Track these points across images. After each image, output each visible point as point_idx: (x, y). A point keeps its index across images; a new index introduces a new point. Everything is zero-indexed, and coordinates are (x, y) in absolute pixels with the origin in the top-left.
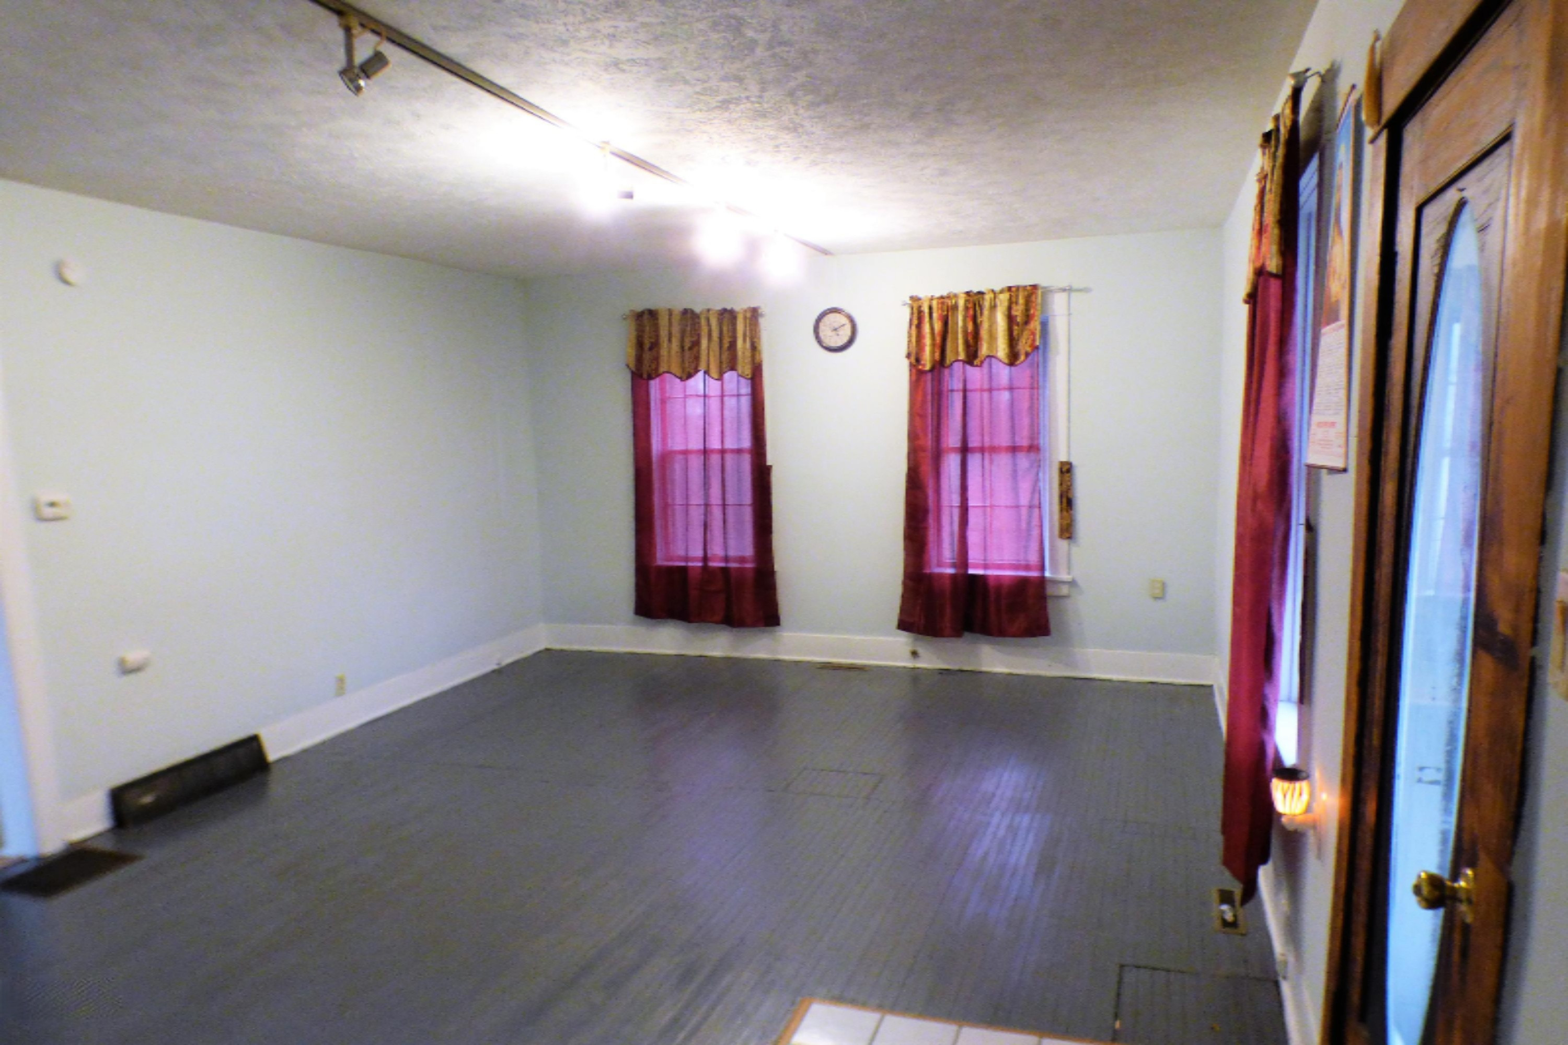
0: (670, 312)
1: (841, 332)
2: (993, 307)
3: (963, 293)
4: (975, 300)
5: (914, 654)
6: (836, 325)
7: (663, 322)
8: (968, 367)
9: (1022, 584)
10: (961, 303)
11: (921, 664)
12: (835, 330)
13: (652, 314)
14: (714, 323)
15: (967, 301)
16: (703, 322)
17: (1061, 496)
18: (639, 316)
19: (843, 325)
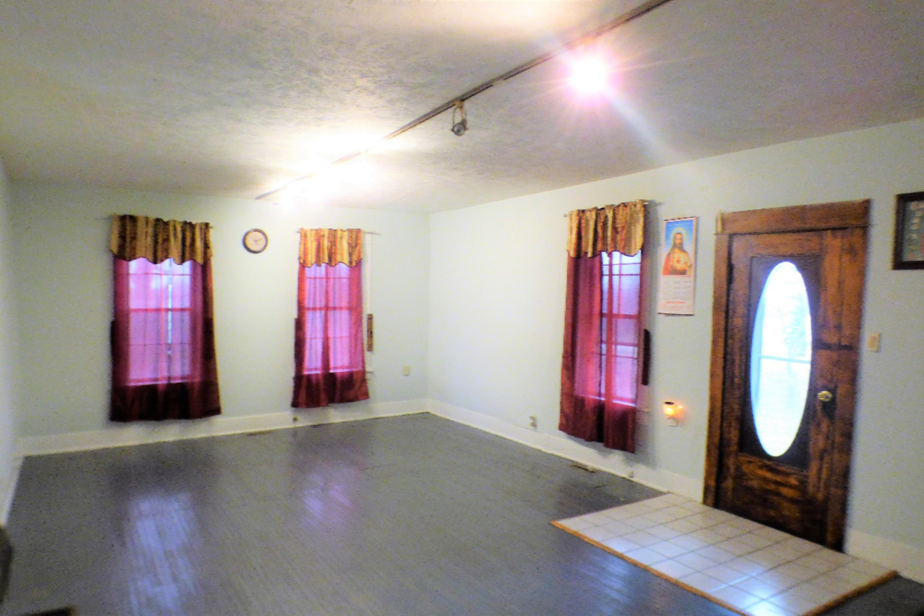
0: (147, 220)
1: (259, 243)
2: (341, 238)
3: (327, 229)
4: (333, 233)
5: (295, 420)
6: (256, 239)
7: (141, 224)
8: (329, 267)
9: (351, 375)
10: (326, 234)
11: (299, 424)
12: (256, 241)
13: (133, 219)
14: (179, 229)
15: (329, 234)
16: (171, 228)
17: (368, 331)
18: (123, 218)
19: (261, 239)
